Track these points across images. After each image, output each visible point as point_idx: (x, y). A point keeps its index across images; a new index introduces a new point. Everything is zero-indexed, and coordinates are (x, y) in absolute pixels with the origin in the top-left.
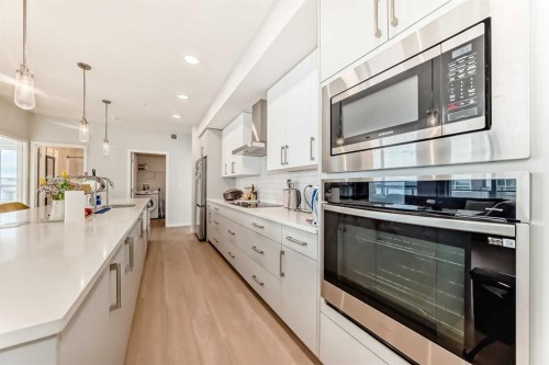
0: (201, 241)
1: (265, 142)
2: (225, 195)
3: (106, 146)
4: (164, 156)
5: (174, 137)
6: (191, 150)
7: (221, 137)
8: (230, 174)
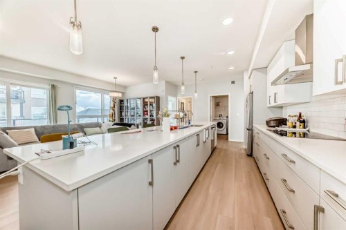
0: (248, 155)
1: (311, 63)
2: (268, 123)
3: (196, 95)
4: (227, 96)
5: (233, 82)
6: (243, 89)
7: (266, 74)
8: (273, 104)
